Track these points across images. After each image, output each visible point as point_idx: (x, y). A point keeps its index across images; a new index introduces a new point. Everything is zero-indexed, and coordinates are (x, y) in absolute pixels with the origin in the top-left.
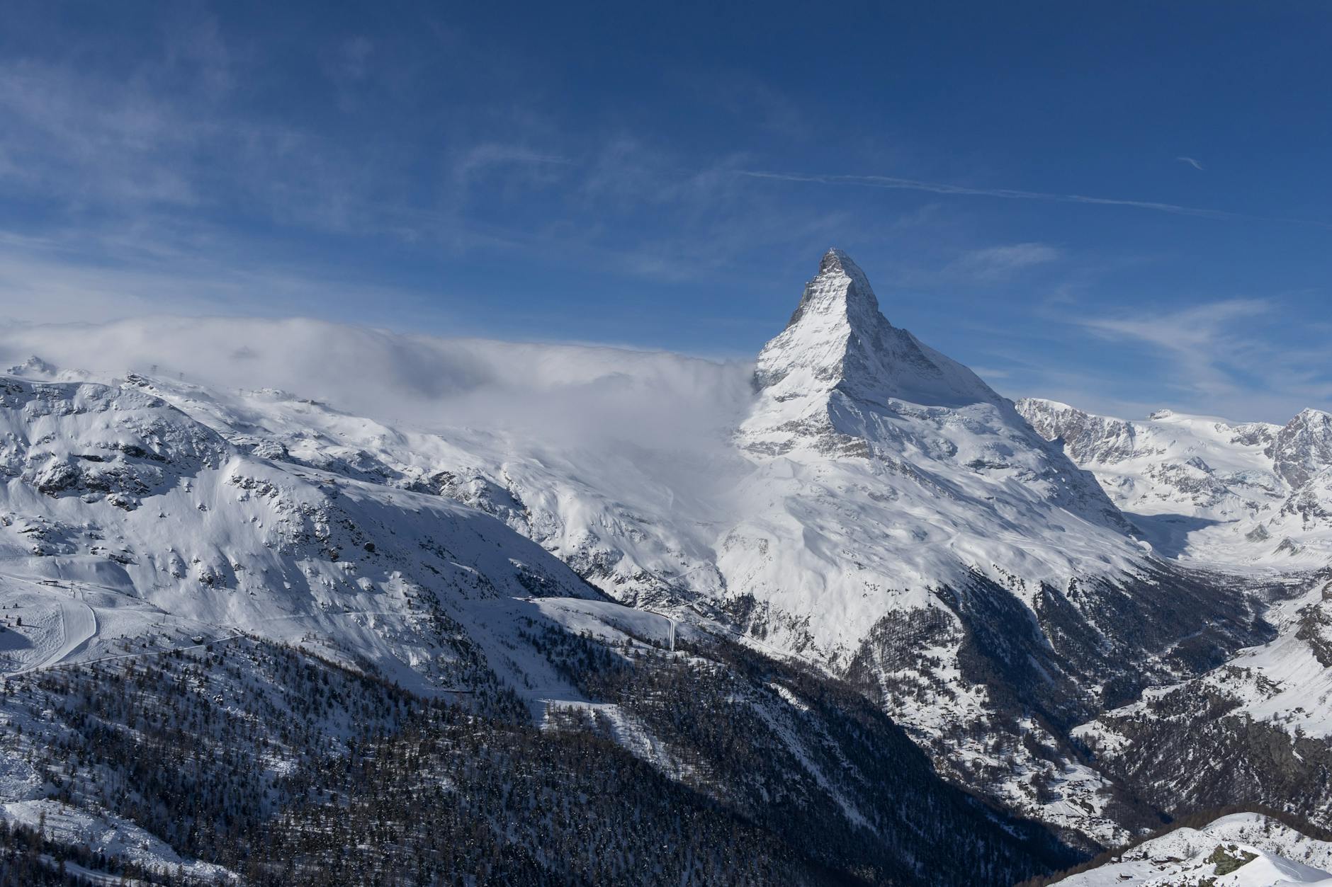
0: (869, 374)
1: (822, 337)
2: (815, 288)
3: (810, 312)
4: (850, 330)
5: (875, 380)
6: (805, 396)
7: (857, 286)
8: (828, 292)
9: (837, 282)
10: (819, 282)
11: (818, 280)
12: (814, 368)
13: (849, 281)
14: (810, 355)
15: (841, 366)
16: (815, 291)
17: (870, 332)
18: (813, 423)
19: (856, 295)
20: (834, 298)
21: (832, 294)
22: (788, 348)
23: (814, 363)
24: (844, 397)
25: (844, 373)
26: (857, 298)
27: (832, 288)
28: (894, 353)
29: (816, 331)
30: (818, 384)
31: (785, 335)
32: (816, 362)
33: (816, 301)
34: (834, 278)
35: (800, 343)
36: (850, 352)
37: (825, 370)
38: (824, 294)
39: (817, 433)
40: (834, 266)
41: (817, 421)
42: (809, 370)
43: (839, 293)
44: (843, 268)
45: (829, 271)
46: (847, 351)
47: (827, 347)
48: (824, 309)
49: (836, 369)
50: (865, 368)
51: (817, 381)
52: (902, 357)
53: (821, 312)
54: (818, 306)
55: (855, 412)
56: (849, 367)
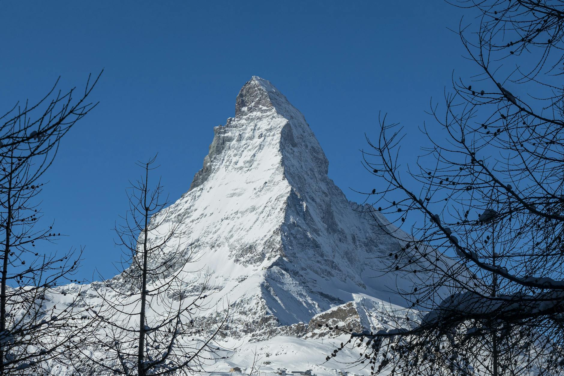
0: (322, 255)
1: (243, 202)
2: (229, 134)
3: (222, 169)
4: (289, 189)
5: (334, 266)
6: (220, 288)
7: (296, 133)
8: (251, 138)
9: (263, 125)
10: (236, 127)
11: (233, 123)
12: (232, 248)
13: (282, 121)
14: (225, 228)
15: (279, 238)
16: (230, 139)
17: (318, 200)
18: (237, 316)
19: (294, 145)
20: (261, 147)
21: (257, 141)
22: (188, 221)
23: (231, 241)
24: (288, 278)
25: (284, 247)
26: (295, 149)
27: (257, 133)
28: (354, 239)
29: (233, 195)
30: (239, 270)
31: (183, 204)
32: (235, 237)
33: (231, 152)
34: (260, 119)
35: (208, 212)
36: (292, 220)
37: (251, 248)
38: (244, 142)
39: (246, 332)
40: (258, 103)
41: (245, 313)
42: (224, 250)
43: (269, 139)
44: (273, 104)
45: (250, 110)
46: (286, 218)
47: (252, 216)
48: (245, 162)
49: (269, 244)
50: (316, 246)
51: (238, 266)
52: (366, 245)
53: (241, 168)
54: (234, 159)
55: (306, 302)
56: (291, 241)
